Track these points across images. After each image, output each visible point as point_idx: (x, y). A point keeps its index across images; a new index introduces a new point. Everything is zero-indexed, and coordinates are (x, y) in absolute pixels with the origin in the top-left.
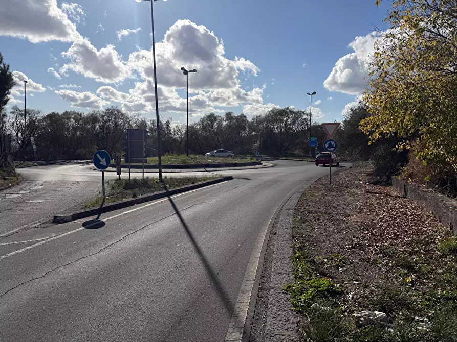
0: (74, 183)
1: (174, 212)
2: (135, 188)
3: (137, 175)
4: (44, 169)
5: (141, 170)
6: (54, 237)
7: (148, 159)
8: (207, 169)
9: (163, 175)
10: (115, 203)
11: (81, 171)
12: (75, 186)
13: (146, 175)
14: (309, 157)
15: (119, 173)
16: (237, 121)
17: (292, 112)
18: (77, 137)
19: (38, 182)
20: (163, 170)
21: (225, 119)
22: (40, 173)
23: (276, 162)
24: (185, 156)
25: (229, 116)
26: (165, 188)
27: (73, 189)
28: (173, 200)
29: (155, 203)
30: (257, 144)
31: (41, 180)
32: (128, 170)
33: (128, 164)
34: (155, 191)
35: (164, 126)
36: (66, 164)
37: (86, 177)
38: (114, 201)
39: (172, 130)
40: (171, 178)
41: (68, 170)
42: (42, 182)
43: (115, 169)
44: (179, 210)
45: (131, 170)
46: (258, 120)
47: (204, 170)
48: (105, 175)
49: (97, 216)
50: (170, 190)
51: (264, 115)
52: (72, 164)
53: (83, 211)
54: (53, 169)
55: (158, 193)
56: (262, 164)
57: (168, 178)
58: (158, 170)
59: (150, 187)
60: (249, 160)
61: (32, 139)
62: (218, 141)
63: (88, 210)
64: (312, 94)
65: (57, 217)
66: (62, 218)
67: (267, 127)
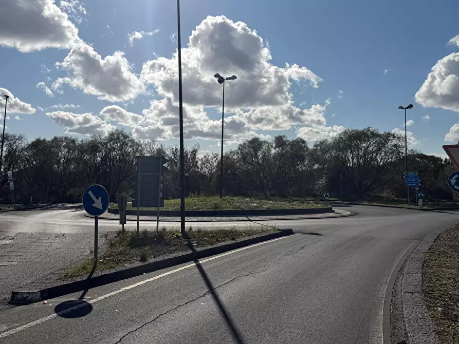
0: (57, 236)
1: (206, 290)
2: (145, 246)
3: (148, 225)
4: (21, 215)
5: (155, 218)
6: (5, 331)
7: (166, 202)
8: (251, 218)
9: (187, 225)
10: (113, 271)
11: (71, 218)
12: (57, 240)
13: (161, 224)
14: (407, 202)
15: (123, 222)
16: (292, 149)
17: (374, 135)
18: (70, 172)
19: (8, 235)
20: (186, 219)
21: (274, 146)
22: (17, 221)
23: (355, 208)
24: (218, 198)
25: (280, 141)
26: (190, 246)
27: (54, 246)
28: (204, 268)
29: (175, 271)
30: (322, 182)
31: (13, 232)
32: (135, 217)
33: (136, 209)
34: (175, 250)
35: (189, 156)
36: (52, 208)
37: (75, 228)
38: (111, 267)
39: (200, 162)
40: (199, 231)
41: (52, 217)
42: (13, 235)
43: (118, 216)
44: (215, 285)
45: (141, 218)
46: (323, 146)
47: (247, 219)
48: (99, 225)
49: (81, 292)
50: (199, 249)
51: (332, 140)
52: (60, 209)
53: (61, 283)
54: (32, 216)
55: (180, 254)
56: (333, 212)
57: (194, 230)
58: (179, 219)
59: (168, 244)
60: (312, 205)
61: (10, 173)
62: (265, 177)
63: (69, 281)
64: (407, 108)
65: (17, 293)
66: (25, 295)
67: (337, 157)
